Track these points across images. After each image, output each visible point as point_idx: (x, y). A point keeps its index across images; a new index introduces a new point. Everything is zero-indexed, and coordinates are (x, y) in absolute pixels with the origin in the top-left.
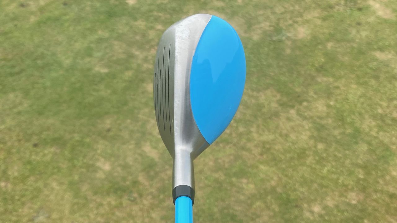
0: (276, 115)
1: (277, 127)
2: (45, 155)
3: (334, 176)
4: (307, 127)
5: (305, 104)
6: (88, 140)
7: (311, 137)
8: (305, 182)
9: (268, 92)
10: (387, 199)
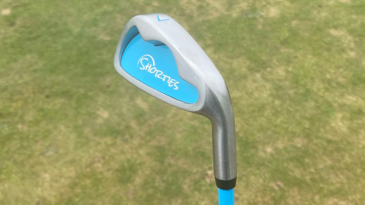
0: (245, 77)
1: (245, 87)
2: (55, 105)
3: (286, 126)
4: (268, 87)
5: (269, 69)
6: (91, 94)
7: (271, 95)
8: (262, 129)
9: (240, 60)
10: (325, 144)
